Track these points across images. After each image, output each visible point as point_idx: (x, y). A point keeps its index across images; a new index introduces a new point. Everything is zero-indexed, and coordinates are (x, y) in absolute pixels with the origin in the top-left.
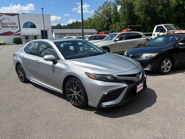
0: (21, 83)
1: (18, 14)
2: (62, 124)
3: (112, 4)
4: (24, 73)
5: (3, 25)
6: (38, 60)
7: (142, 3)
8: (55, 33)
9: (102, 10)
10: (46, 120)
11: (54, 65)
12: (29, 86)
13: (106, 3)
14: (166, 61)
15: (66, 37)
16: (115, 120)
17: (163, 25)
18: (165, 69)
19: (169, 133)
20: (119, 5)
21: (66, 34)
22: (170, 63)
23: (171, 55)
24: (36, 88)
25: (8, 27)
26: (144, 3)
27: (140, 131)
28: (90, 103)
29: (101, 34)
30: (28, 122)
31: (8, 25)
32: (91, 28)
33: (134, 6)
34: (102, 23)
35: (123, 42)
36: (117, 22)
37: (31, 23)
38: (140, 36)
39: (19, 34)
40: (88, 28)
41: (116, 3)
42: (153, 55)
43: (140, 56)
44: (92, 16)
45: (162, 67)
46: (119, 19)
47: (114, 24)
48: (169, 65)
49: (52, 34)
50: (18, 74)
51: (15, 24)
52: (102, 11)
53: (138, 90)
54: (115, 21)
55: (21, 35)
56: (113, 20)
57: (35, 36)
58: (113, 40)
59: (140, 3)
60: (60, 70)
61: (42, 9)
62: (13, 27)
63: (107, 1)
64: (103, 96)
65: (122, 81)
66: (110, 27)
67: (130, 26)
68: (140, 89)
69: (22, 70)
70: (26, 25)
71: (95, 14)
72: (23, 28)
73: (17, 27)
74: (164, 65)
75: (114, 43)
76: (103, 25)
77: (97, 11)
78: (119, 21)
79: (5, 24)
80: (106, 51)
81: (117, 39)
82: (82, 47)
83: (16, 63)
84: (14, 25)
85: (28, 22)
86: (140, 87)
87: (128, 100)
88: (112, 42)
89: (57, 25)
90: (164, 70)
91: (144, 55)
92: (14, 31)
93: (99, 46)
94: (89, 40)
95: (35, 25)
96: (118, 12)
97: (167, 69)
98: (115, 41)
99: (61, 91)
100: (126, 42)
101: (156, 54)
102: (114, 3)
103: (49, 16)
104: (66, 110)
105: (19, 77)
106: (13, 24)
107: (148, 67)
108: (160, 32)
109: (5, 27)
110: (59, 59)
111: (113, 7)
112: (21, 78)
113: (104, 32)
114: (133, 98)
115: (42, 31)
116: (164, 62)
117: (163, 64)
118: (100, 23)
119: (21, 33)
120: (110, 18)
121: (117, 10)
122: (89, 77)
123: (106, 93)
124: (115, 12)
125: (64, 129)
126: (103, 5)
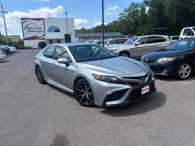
0: (39, 83)
1: (43, 19)
2: (68, 120)
3: (139, 5)
4: (42, 75)
5: (29, 29)
6: (53, 63)
7: (173, 4)
8: (79, 37)
9: (129, 12)
10: (55, 115)
11: (67, 67)
12: (46, 87)
13: (132, 4)
14: (184, 66)
15: (88, 41)
16: (117, 119)
17: (191, 28)
18: (184, 74)
19: (164, 132)
20: (148, 6)
21: (90, 38)
22: (189, 68)
23: (190, 60)
24: (52, 89)
25: (34, 31)
26: (176, 4)
27: (137, 129)
28: (96, 102)
29: (125, 38)
30: (40, 116)
31: (34, 30)
32: (116, 32)
33: (164, 6)
34: (128, 26)
35: (145, 47)
36: (144, 25)
37: (56, 27)
38: (164, 40)
39: (43, 39)
40: (113, 32)
41: (144, 4)
42: (170, 59)
43: (156, 60)
44: (118, 19)
45: (180, 72)
46: (147, 22)
47: (141, 26)
48: (188, 70)
49: (76, 38)
50: (38, 76)
51: (41, 28)
52: (128, 14)
53: (143, 93)
54: (143, 24)
55: (45, 39)
56: (140, 22)
57: (59, 40)
58: (134, 43)
59: (171, 3)
60: (71, 71)
61: (66, 13)
62: (39, 31)
63: (134, 3)
64: (107, 95)
65: (127, 83)
66: (137, 29)
67: (156, 29)
68: (146, 91)
69: (41, 72)
70: (50, 30)
71: (121, 17)
72: (48, 32)
73: (42, 31)
74: (183, 70)
75: (135, 47)
76: (129, 28)
77: (123, 13)
78: (146, 24)
79: (31, 28)
80: (126, 55)
81: (138, 43)
82: (102, 51)
83: (35, 65)
84: (40, 30)
85: (53, 26)
86: (146, 90)
87: (131, 101)
88: (132, 46)
89: (81, 28)
90: (182, 75)
91: (160, 60)
92: (39, 35)
93: (118, 50)
94: (110, 44)
95: (59, 29)
96: (146, 13)
97: (186, 74)
98: (136, 45)
99: (72, 91)
100: (147, 46)
101: (174, 58)
102: (141, 4)
103: (73, 20)
104: (75, 108)
105: (38, 78)
106: (38, 28)
107: (163, 71)
108: (187, 35)
109: (31, 31)
110: (71, 61)
111: (140, 8)
112: (39, 80)
113: (129, 36)
114: (137, 99)
115: (66, 35)
116: (183, 67)
117: (181, 68)
118: (126, 26)
119: (45, 38)
120: (136, 21)
121: (145, 11)
122: (95, 78)
123: (110, 93)
124: (143, 14)
125: (69, 123)
126: (130, 7)
